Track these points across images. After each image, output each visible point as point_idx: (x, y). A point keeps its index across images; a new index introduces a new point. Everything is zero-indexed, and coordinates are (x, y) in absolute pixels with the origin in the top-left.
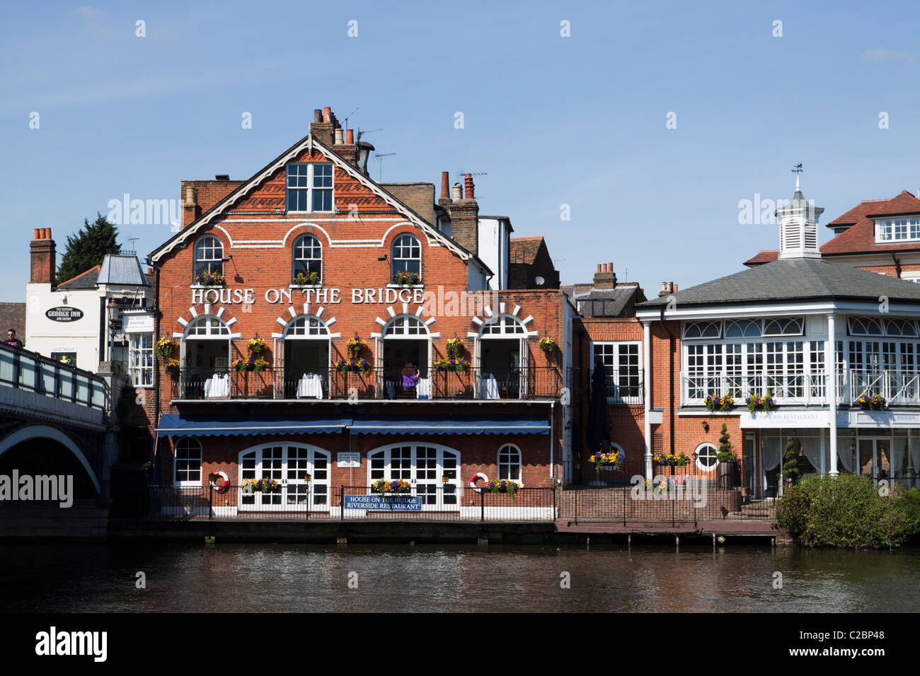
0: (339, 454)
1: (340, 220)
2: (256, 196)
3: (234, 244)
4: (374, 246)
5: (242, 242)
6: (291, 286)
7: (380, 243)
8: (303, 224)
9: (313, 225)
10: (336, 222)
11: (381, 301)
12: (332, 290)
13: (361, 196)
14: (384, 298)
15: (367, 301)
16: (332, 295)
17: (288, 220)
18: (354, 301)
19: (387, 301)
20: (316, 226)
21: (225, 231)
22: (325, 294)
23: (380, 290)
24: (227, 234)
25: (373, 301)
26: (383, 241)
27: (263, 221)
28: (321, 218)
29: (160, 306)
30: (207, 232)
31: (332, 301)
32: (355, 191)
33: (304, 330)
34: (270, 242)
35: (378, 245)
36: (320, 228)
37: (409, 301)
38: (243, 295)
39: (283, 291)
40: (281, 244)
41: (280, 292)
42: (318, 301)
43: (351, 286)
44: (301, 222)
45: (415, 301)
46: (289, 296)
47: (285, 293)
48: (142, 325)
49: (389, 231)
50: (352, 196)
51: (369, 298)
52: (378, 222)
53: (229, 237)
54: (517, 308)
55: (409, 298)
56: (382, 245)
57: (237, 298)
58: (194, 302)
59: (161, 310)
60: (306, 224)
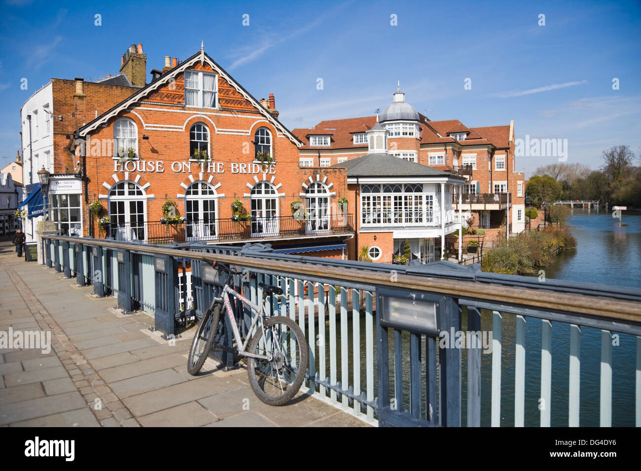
1: (222, 115)
2: (163, 92)
3: (146, 126)
4: (244, 134)
5: (153, 125)
6: (190, 160)
7: (248, 133)
8: (197, 116)
9: (204, 116)
10: (220, 116)
11: (250, 172)
12: (218, 164)
13: (237, 99)
14: (251, 171)
15: (241, 172)
16: (218, 167)
17: (186, 112)
18: (233, 172)
19: (254, 172)
20: (207, 117)
21: (139, 116)
22: (214, 166)
23: (249, 164)
24: (141, 118)
25: (245, 172)
26: (250, 131)
27: (168, 110)
28: (210, 112)
29: (87, 173)
30: (124, 115)
31: (218, 171)
32: (232, 96)
33: (198, 191)
34: (174, 126)
35: (247, 134)
36: (209, 119)
37: (267, 172)
38: (155, 165)
39: (184, 163)
40: (182, 129)
41: (182, 164)
42: (209, 171)
43: (230, 161)
44: (196, 114)
45: (270, 173)
46: (189, 167)
47: (186, 165)
48: (70, 188)
49: (253, 125)
50: (231, 99)
51: (242, 169)
52: (246, 118)
53: (142, 121)
54: (325, 178)
55: (267, 170)
56: (249, 134)
57: (150, 168)
58: (116, 170)
59: (88, 176)
60: (199, 116)
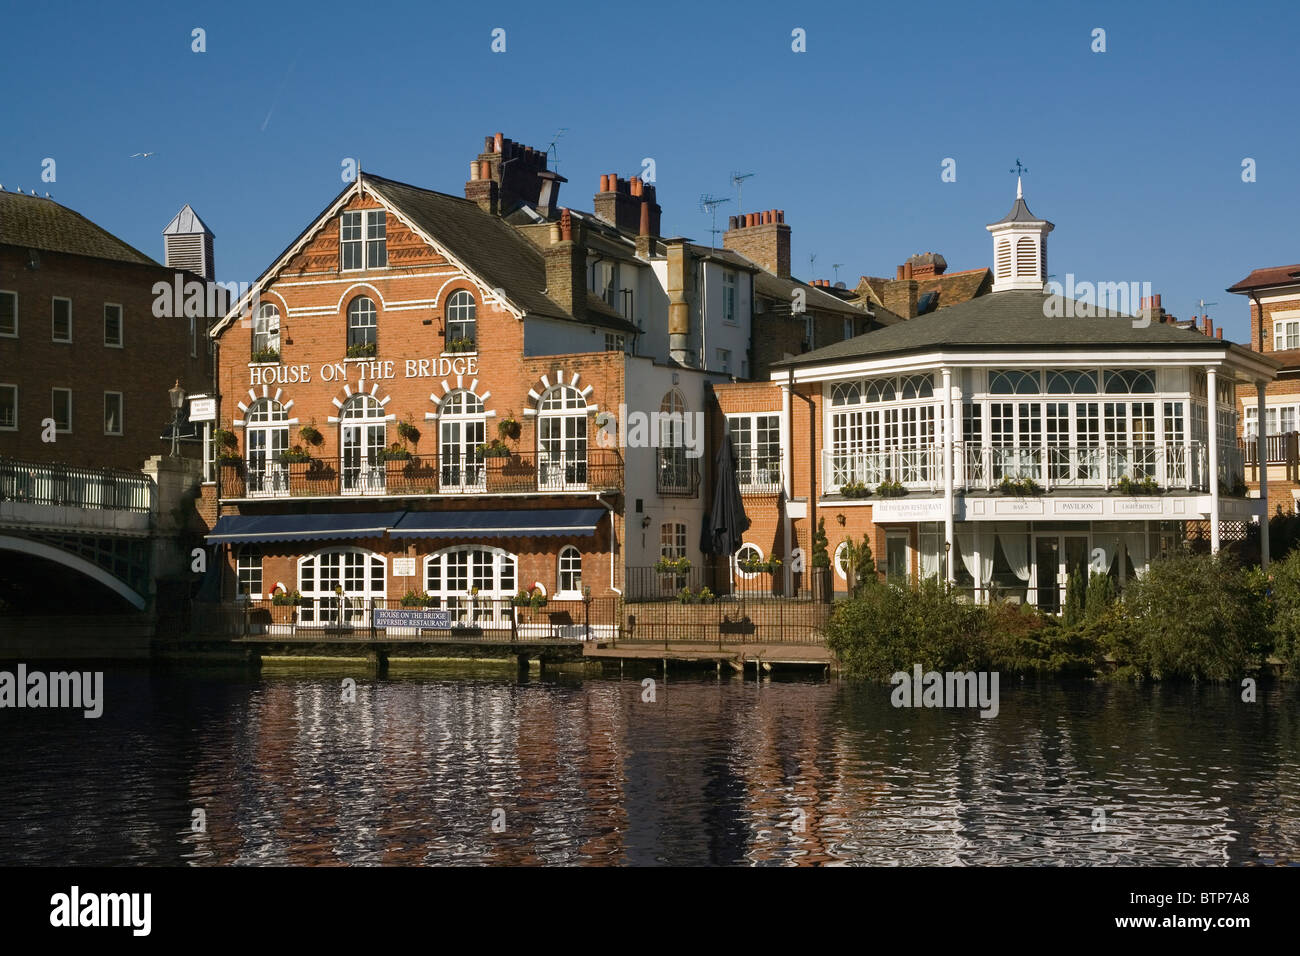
0: (394, 560)
1: (393, 277)
2: (310, 254)
3: (291, 312)
4: (427, 306)
5: (298, 309)
6: (346, 360)
7: (433, 303)
8: (356, 285)
9: (367, 285)
10: (390, 280)
11: (435, 374)
12: (386, 363)
13: (414, 246)
14: (438, 371)
15: (420, 375)
16: (386, 368)
17: (342, 281)
18: (408, 376)
19: (441, 374)
20: (370, 286)
21: (281, 298)
22: (379, 368)
23: (434, 360)
24: (284, 301)
25: (427, 374)
26: (436, 300)
27: (317, 283)
28: (374, 276)
29: (221, 389)
30: (264, 299)
31: (386, 377)
32: (408, 242)
33: (362, 411)
34: (324, 307)
35: (432, 306)
36: (373, 288)
37: (463, 372)
38: (299, 372)
39: (337, 366)
40: (335, 309)
41: (334, 367)
42: (372, 377)
43: (405, 356)
44: (355, 282)
45: (469, 373)
46: (344, 372)
47: (339, 369)
48: (206, 412)
49: (442, 287)
50: (404, 248)
51: (423, 371)
52: (431, 278)
53: (285, 304)
54: (576, 376)
55: (463, 369)
56: (435, 306)
57: (294, 377)
58: (252, 383)
59: (221, 394)
60: (360, 284)
